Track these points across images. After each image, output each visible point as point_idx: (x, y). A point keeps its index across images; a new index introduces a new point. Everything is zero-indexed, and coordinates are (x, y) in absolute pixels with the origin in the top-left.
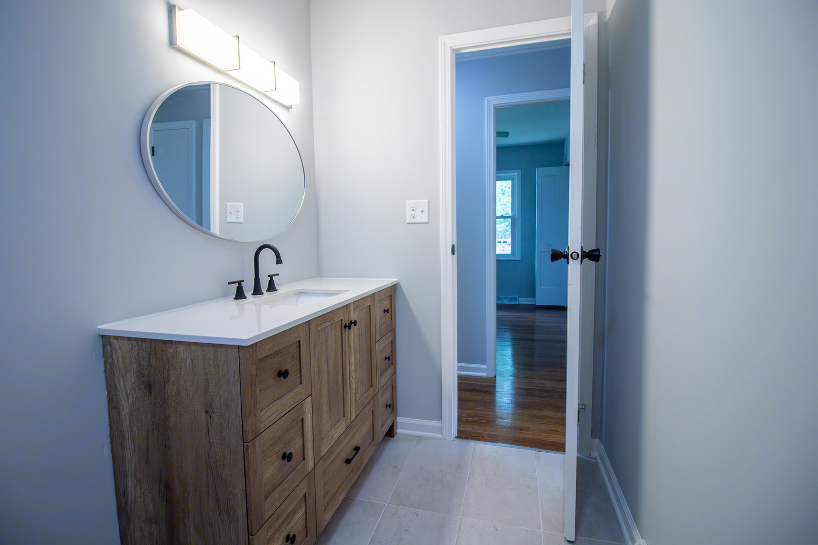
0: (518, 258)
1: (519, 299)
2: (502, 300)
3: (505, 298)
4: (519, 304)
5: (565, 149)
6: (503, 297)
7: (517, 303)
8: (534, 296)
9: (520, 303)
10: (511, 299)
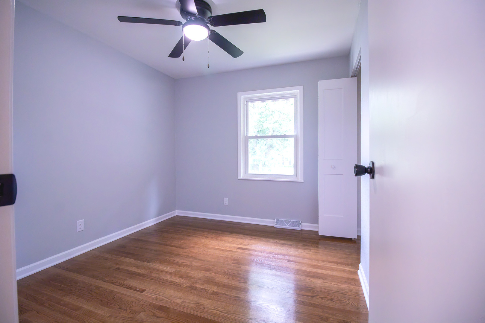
0: (301, 179)
1: (303, 224)
2: (284, 224)
3: (288, 222)
4: (301, 230)
5: (351, 62)
6: (285, 221)
7: (299, 228)
8: (317, 223)
9: (303, 228)
10: (293, 224)
